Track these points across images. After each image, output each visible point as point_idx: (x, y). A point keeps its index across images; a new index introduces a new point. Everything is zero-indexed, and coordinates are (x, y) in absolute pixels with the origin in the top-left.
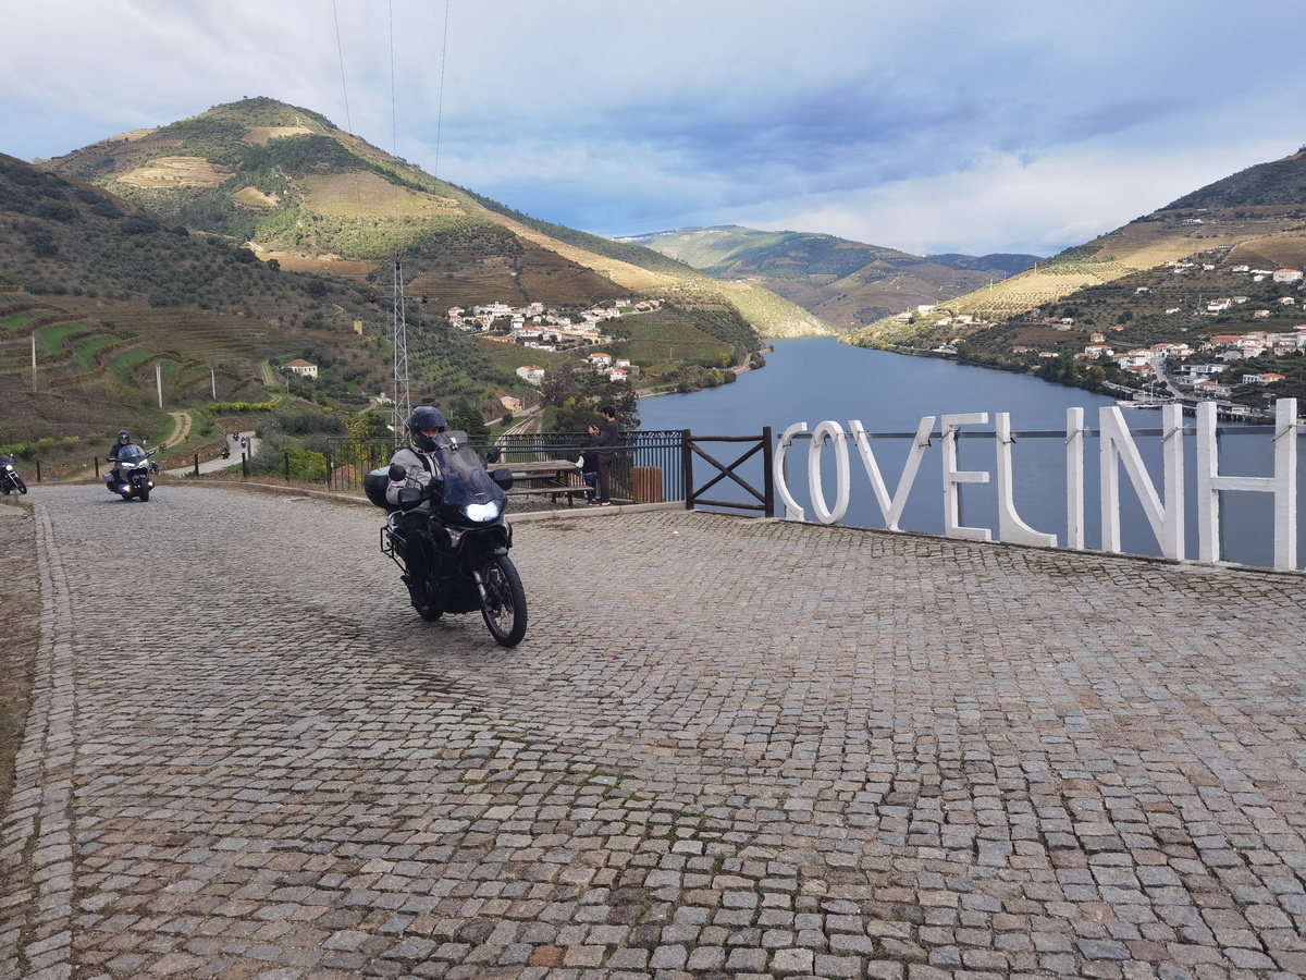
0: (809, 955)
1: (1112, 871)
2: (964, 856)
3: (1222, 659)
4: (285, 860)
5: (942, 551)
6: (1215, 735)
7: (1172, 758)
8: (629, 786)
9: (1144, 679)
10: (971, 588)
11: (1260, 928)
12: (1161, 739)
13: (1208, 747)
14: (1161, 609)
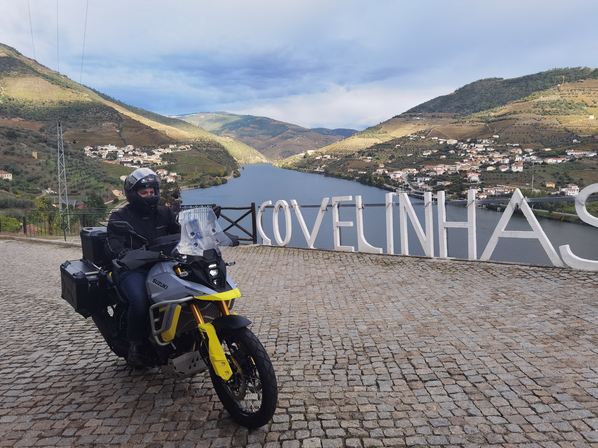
0: (319, 440)
1: (435, 388)
2: (374, 388)
3: (457, 297)
5: (334, 256)
6: (462, 328)
7: (447, 339)
9: (429, 307)
10: (350, 273)
11: (498, 406)
12: (441, 332)
13: (460, 333)
14: (429, 278)
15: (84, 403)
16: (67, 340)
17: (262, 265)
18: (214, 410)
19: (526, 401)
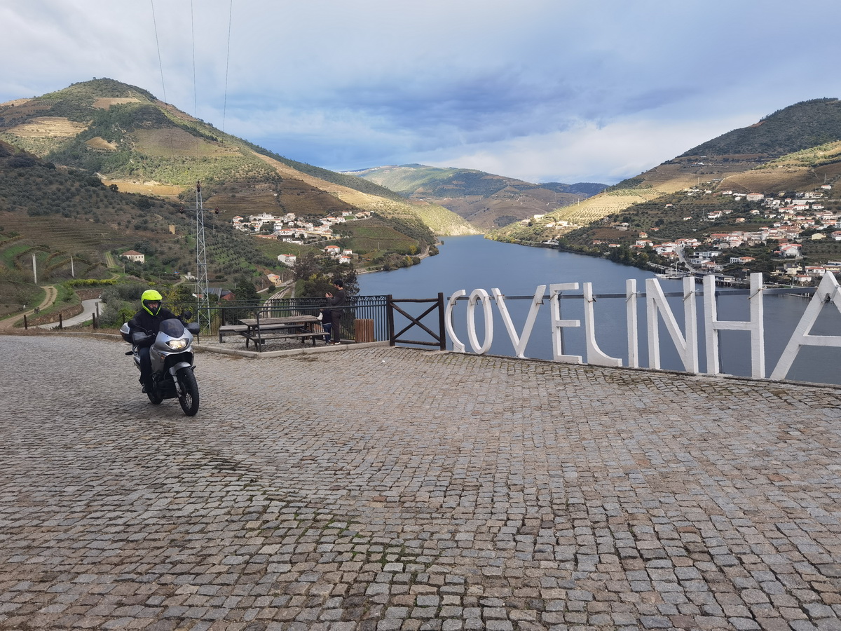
1: (660, 571)
2: (569, 566)
3: (722, 434)
4: (123, 588)
5: (551, 370)
6: (720, 483)
7: (694, 498)
8: (355, 528)
9: (676, 448)
10: (570, 394)
11: (750, 604)
12: (688, 486)
13: (716, 490)
14: (686, 404)
15: (181, 562)
16: (176, 477)
17: (448, 381)
18: (341, 582)
19: (797, 599)
